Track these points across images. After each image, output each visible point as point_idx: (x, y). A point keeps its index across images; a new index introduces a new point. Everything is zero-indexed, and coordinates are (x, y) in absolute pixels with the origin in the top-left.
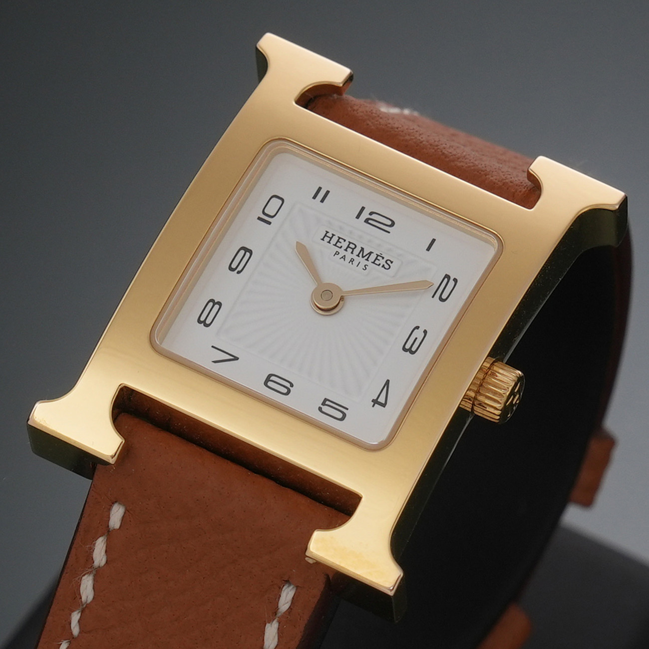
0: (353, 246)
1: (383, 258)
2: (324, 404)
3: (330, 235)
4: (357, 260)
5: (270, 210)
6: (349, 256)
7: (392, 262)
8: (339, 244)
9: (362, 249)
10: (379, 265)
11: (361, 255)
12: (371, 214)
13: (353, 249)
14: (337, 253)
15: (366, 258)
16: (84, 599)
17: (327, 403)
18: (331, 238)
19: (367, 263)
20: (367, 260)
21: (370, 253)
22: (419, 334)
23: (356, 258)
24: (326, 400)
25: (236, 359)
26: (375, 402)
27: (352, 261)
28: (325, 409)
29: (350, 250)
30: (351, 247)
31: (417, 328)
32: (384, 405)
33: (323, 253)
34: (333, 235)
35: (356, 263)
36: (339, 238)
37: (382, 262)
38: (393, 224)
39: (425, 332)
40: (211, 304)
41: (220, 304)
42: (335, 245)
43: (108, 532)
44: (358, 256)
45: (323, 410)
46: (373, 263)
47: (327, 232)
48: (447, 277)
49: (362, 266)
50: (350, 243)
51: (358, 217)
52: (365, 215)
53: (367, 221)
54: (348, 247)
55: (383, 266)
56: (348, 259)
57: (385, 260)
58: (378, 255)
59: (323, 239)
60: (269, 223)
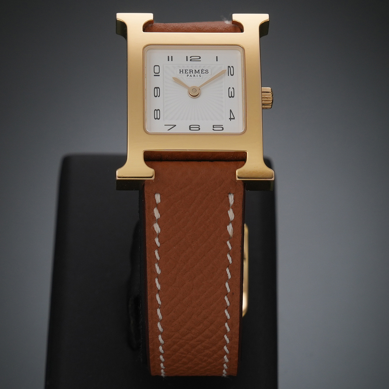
0: (192, 71)
1: (204, 70)
2: (213, 127)
3: (181, 70)
4: (196, 75)
5: (157, 71)
6: (192, 75)
7: (208, 70)
8: (186, 72)
9: (195, 70)
10: (204, 73)
11: (196, 72)
12: (191, 57)
13: (192, 72)
14: (188, 75)
15: (198, 72)
16: (157, 232)
17: (215, 126)
18: (183, 71)
19: (199, 74)
20: (199, 73)
21: (199, 70)
22: (231, 90)
23: (195, 74)
24: (213, 126)
25: (175, 126)
26: (230, 119)
27: (194, 76)
28: (215, 129)
29: (191, 73)
30: (191, 71)
31: (230, 88)
32: (234, 119)
33: (183, 77)
34: (183, 70)
35: (196, 76)
36: (185, 70)
37: (205, 72)
38: (200, 58)
39: (233, 88)
40: (156, 111)
41: (159, 110)
42: (185, 73)
43: (157, 206)
44: (195, 73)
45: (214, 129)
46: (202, 73)
47: (180, 70)
48: (229, 67)
49: (199, 76)
50: (190, 70)
51: (187, 60)
52: (189, 59)
53: (191, 60)
54: (190, 72)
55: (206, 73)
56: (193, 76)
57: (205, 70)
58: (202, 70)
59: (180, 73)
60: (159, 76)
